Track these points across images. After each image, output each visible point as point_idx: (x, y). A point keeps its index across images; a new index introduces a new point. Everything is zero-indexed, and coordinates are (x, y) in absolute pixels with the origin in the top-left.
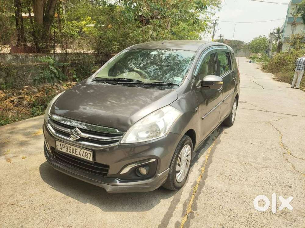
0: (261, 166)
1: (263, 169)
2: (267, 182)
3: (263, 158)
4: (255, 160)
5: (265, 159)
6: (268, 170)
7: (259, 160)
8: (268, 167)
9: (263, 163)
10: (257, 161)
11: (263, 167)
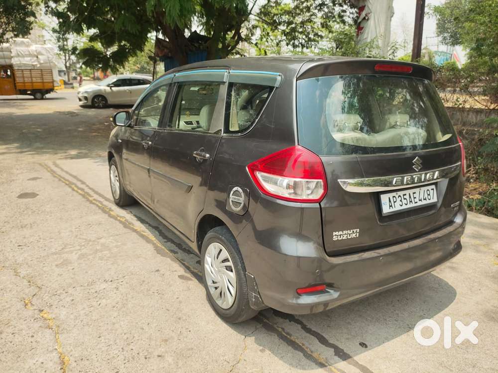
0: (66, 250)
1: (61, 247)
2: (48, 239)
3: (71, 263)
4: (80, 253)
5: (66, 263)
6: (53, 250)
7: (74, 257)
8: (55, 254)
9: (65, 256)
10: (76, 254)
11: (62, 251)
